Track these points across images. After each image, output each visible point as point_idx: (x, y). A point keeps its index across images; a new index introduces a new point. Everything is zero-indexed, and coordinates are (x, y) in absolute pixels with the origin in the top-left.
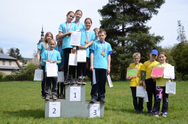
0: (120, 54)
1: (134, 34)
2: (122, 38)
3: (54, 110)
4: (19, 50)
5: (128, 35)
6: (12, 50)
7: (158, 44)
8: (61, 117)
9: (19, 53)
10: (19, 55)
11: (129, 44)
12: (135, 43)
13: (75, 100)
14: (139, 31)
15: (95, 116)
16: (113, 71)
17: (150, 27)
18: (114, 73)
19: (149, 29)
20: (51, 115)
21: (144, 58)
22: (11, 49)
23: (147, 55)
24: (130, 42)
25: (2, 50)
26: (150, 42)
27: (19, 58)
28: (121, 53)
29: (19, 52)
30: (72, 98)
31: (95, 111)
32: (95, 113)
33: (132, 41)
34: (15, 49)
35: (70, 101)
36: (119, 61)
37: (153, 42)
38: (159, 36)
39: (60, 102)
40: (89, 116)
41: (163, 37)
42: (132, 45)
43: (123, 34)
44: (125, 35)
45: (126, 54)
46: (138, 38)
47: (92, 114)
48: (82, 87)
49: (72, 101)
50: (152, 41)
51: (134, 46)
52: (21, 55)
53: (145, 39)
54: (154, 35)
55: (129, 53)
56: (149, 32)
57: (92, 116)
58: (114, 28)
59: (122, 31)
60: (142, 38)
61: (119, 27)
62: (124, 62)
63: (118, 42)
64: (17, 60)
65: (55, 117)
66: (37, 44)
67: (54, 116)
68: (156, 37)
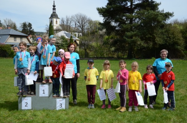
0: (126, 32)
1: (142, 11)
2: (129, 16)
3: (26, 103)
4: (31, 25)
5: (136, 13)
6: (24, 25)
7: (167, 21)
8: (32, 109)
9: (31, 28)
10: (32, 29)
11: (136, 22)
12: (142, 20)
13: (44, 95)
14: (147, 8)
15: (61, 108)
16: (121, 49)
17: (159, 3)
18: (122, 50)
19: (159, 5)
20: (23, 107)
21: (151, 36)
22: (24, 23)
23: (155, 33)
24: (138, 19)
25: (15, 24)
26: (158, 20)
27: (32, 33)
28: (128, 31)
29: (32, 26)
30: (41, 94)
31: (61, 105)
32: (61, 106)
33: (139, 19)
34: (27, 24)
35: (40, 96)
36: (125, 40)
37: (160, 20)
38: (168, 12)
39: (31, 98)
40: (56, 108)
41: (173, 14)
42: (139, 23)
43: (131, 10)
44: (133, 12)
45: (132, 32)
46: (146, 15)
47: (58, 107)
48: (49, 85)
49: (41, 97)
50: (160, 18)
51: (141, 23)
52: (33, 30)
53: (152, 17)
54: (164, 11)
55: (136, 31)
56: (158, 9)
57: (58, 108)
58: (123, 4)
59: (130, 7)
60: (149, 15)
61: (127, 3)
62: (130, 40)
63: (126, 19)
64: (27, 36)
65: (27, 110)
66: (49, 18)
67: (26, 108)
68: (165, 14)
